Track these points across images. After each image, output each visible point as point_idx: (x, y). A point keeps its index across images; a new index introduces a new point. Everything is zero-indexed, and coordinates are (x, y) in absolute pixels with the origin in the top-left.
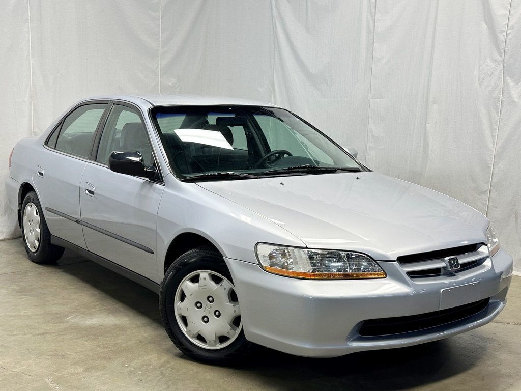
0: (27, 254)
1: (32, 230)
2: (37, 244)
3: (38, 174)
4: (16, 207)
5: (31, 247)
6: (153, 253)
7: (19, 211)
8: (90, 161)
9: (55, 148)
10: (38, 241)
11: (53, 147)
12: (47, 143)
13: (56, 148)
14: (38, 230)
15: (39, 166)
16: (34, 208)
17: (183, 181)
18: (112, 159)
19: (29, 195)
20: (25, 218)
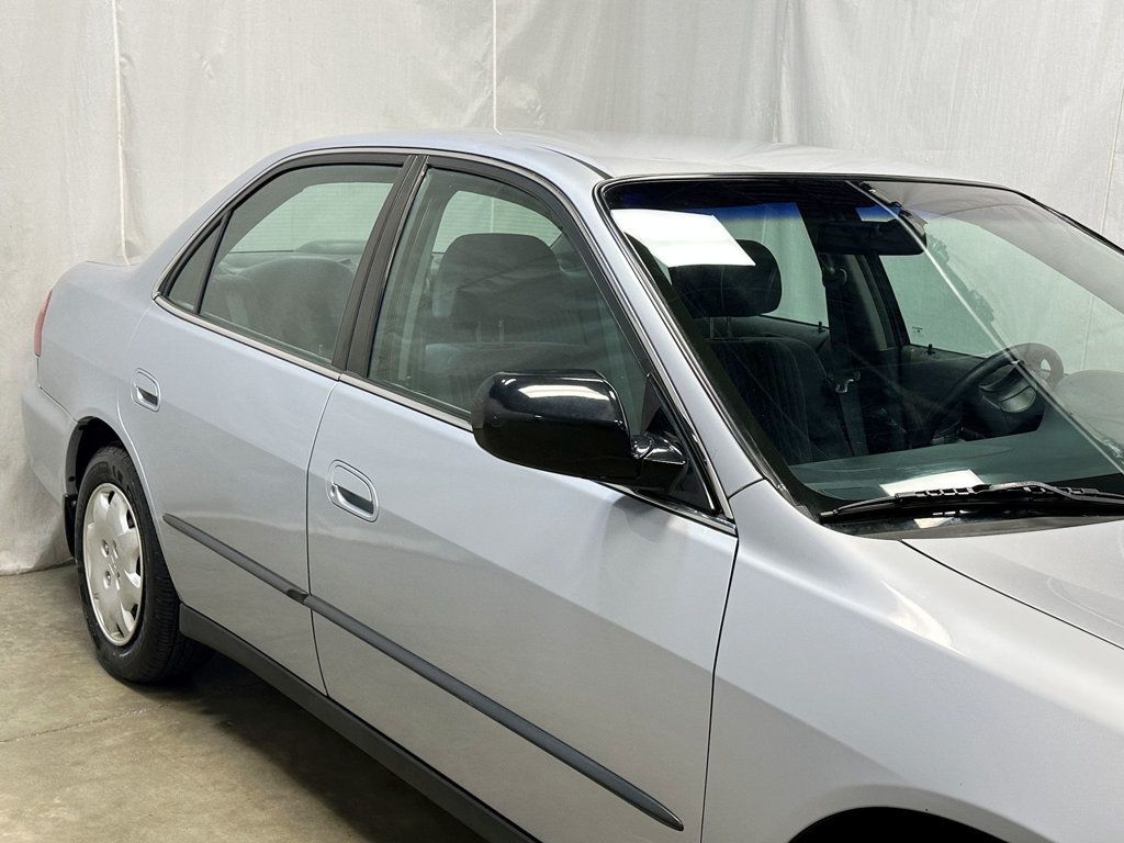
0: (93, 645)
1: (113, 573)
2: (130, 624)
3: (140, 396)
4: (59, 487)
5: (107, 628)
6: (681, 828)
7: (69, 500)
8: (344, 377)
9: (198, 312)
10: (133, 612)
11: (192, 307)
12: (166, 289)
13: (203, 312)
14: (136, 580)
15: (140, 371)
16: (122, 504)
17: (823, 521)
18: (497, 407)
19: (105, 456)
20: (89, 529)
